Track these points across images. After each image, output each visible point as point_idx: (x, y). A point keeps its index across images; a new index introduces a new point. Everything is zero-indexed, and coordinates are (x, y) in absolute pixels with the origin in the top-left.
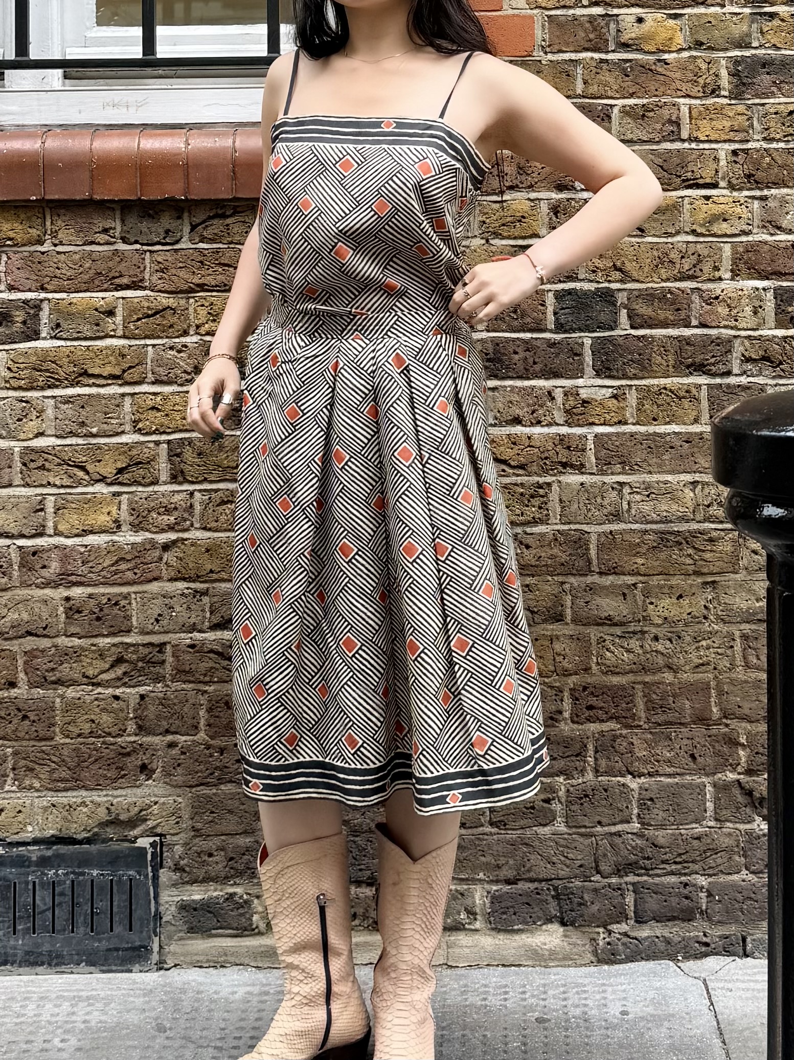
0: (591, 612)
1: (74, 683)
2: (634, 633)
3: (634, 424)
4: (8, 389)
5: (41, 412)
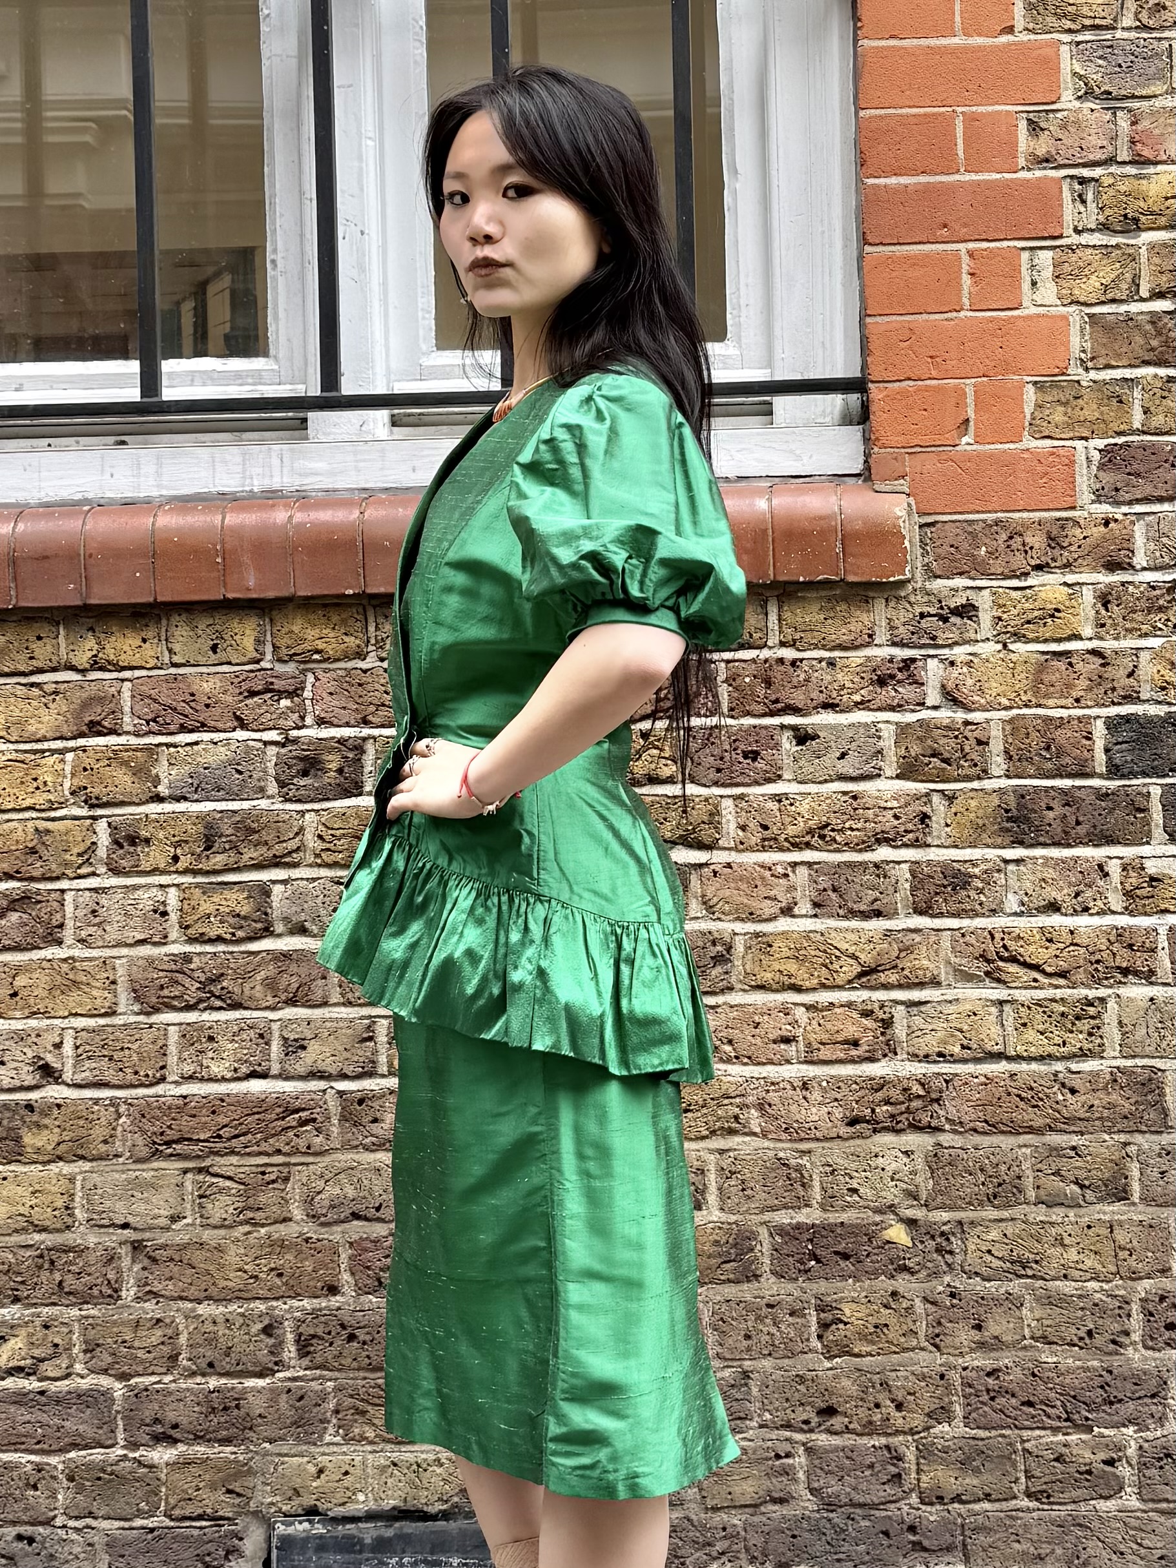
0: (1170, 1187)
4: (319, 866)
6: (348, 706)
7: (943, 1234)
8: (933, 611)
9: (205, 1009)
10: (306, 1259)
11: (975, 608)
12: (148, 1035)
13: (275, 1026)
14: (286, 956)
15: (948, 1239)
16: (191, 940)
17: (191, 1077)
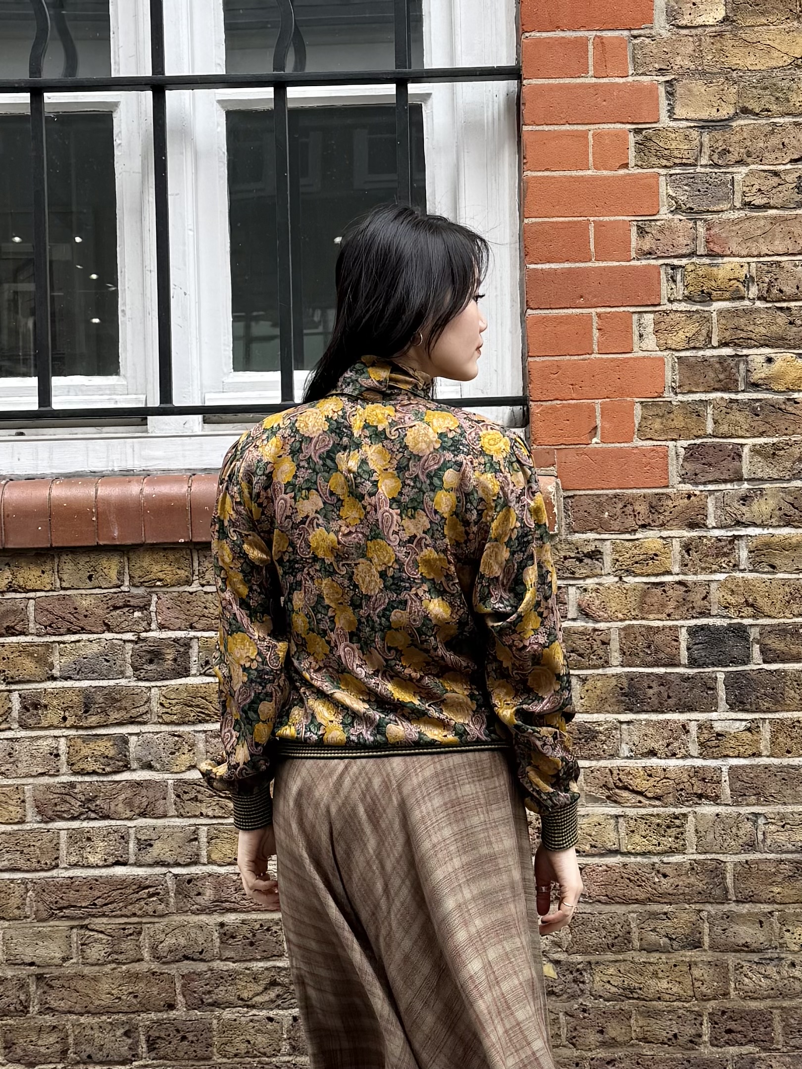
0: (729, 939)
1: (230, 1005)
2: (771, 959)
3: (768, 757)
4: (161, 723)
5: (192, 746)
6: (181, 616)
7: (578, 970)
8: (573, 555)
9: (85, 819)
10: (153, 986)
11: (601, 553)
12: (46, 837)
13: (132, 831)
14: (139, 784)
15: (581, 974)
16: (75, 773)
17: (75, 865)
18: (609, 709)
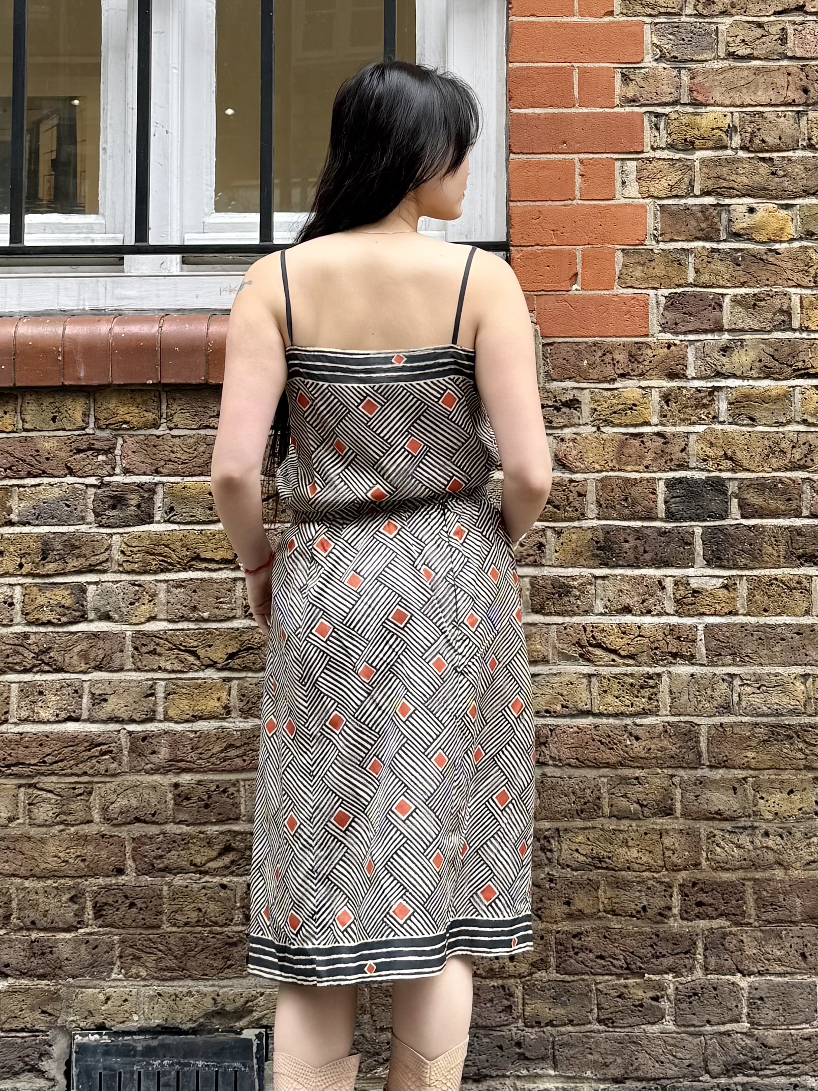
0: (701, 806)
1: (181, 871)
2: (745, 828)
3: (744, 615)
4: (121, 572)
5: (154, 596)
6: (146, 461)
7: (545, 837)
8: (550, 403)
9: (38, 672)
10: (102, 849)
11: (578, 402)
13: (86, 685)
14: (96, 635)
15: (549, 842)
16: (29, 623)
17: (26, 720)
18: (585, 563)
